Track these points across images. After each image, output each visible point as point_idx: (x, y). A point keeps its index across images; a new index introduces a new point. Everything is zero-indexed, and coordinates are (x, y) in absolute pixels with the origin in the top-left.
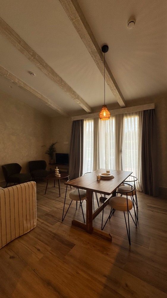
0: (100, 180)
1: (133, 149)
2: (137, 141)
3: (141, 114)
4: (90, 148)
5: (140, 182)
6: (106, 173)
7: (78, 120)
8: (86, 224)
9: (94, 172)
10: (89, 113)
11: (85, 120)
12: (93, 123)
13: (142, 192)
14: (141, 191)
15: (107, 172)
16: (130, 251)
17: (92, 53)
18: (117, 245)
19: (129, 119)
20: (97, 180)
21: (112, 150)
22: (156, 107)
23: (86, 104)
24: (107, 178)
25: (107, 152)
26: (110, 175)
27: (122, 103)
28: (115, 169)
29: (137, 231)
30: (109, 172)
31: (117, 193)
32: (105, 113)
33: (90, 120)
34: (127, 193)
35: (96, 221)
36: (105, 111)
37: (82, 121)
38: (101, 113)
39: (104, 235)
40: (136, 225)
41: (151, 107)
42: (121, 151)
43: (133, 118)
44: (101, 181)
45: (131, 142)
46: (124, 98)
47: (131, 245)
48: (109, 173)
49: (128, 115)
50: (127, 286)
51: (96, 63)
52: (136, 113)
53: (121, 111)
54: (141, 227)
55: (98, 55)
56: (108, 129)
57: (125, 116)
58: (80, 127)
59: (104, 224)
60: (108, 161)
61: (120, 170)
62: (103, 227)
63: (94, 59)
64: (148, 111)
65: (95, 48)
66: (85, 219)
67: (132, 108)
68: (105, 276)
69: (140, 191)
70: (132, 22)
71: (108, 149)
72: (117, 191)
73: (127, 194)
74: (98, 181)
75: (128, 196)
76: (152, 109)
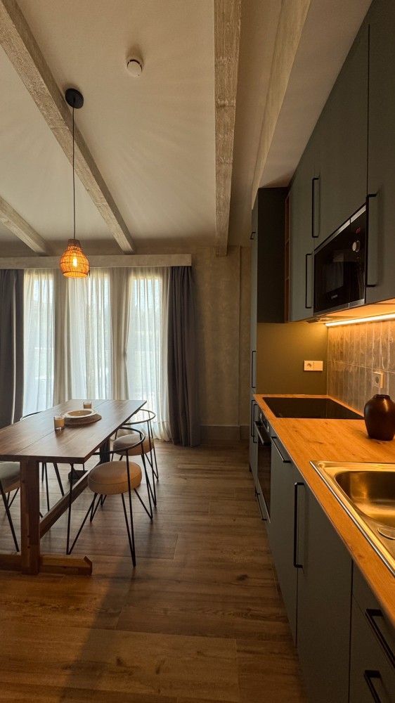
0: (63, 429)
1: (150, 351)
2: (159, 332)
3: (165, 274)
4: (45, 349)
5: (165, 420)
6: (83, 409)
7: (5, 270)
8: (19, 553)
9: (57, 406)
10: (41, 255)
11: (29, 273)
12: (51, 282)
13: (170, 442)
14: (167, 439)
15: (85, 407)
16: (134, 579)
17: (36, 95)
18: (104, 577)
19: (142, 281)
20: (56, 430)
21: (103, 351)
22: (194, 261)
23: (30, 229)
24: (84, 422)
25: (91, 358)
26: (90, 412)
27: (124, 243)
28: (110, 397)
29: (151, 528)
30: (90, 406)
31: (113, 452)
32: (75, 260)
33: (44, 272)
34: (127, 450)
35: (53, 536)
36: (75, 254)
37: (19, 275)
38: (66, 259)
39: (71, 565)
40: (151, 517)
41: (185, 261)
42: (125, 354)
43: (149, 281)
44: (67, 431)
45: (147, 333)
46: (131, 233)
47: (137, 567)
48: (91, 408)
49: (140, 273)
50: (119, 662)
51: (52, 127)
52: (157, 270)
53: (123, 261)
54: (161, 519)
55: (55, 107)
56: (92, 300)
57: (132, 273)
58: (12, 288)
59: (72, 537)
60: (94, 380)
61: (123, 398)
62: (70, 547)
63: (45, 113)
64: (180, 269)
65: (45, 86)
66: (19, 540)
67: (147, 257)
68: (66, 668)
69: (165, 441)
70: (134, 62)
71: (93, 351)
72: (111, 449)
73: (127, 452)
74: (58, 433)
75: (129, 457)
76: (188, 267)
